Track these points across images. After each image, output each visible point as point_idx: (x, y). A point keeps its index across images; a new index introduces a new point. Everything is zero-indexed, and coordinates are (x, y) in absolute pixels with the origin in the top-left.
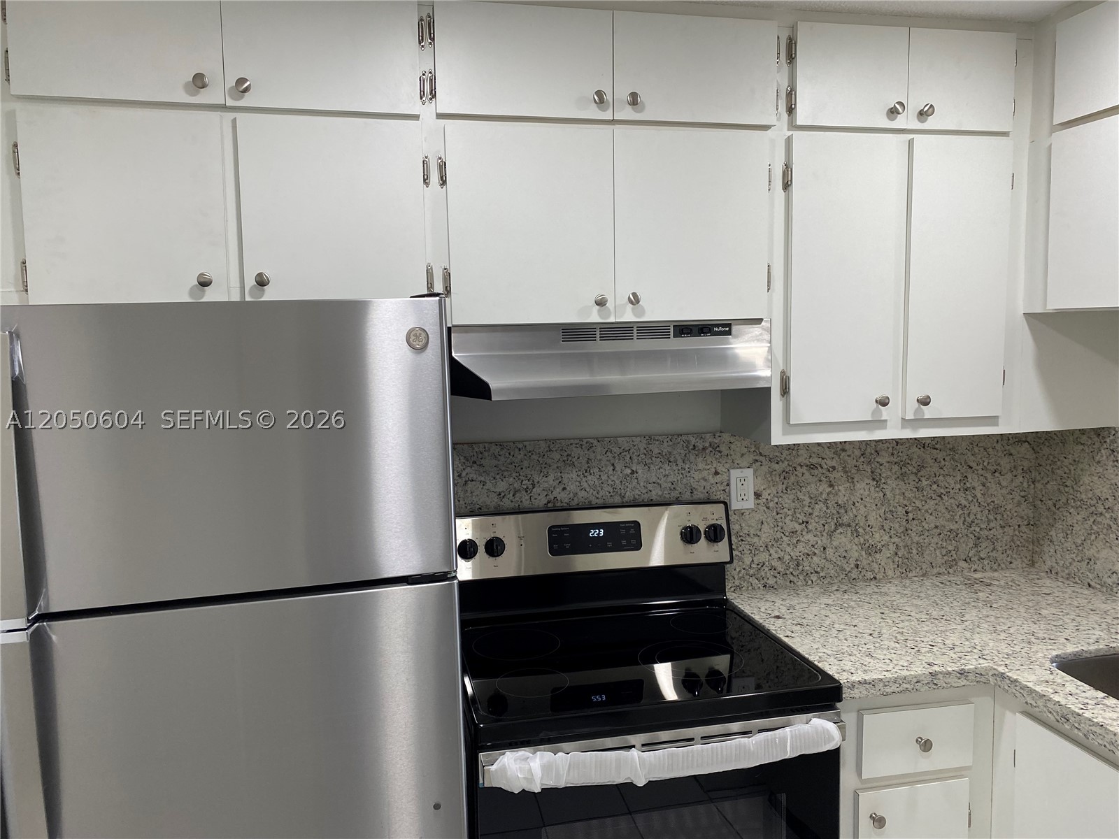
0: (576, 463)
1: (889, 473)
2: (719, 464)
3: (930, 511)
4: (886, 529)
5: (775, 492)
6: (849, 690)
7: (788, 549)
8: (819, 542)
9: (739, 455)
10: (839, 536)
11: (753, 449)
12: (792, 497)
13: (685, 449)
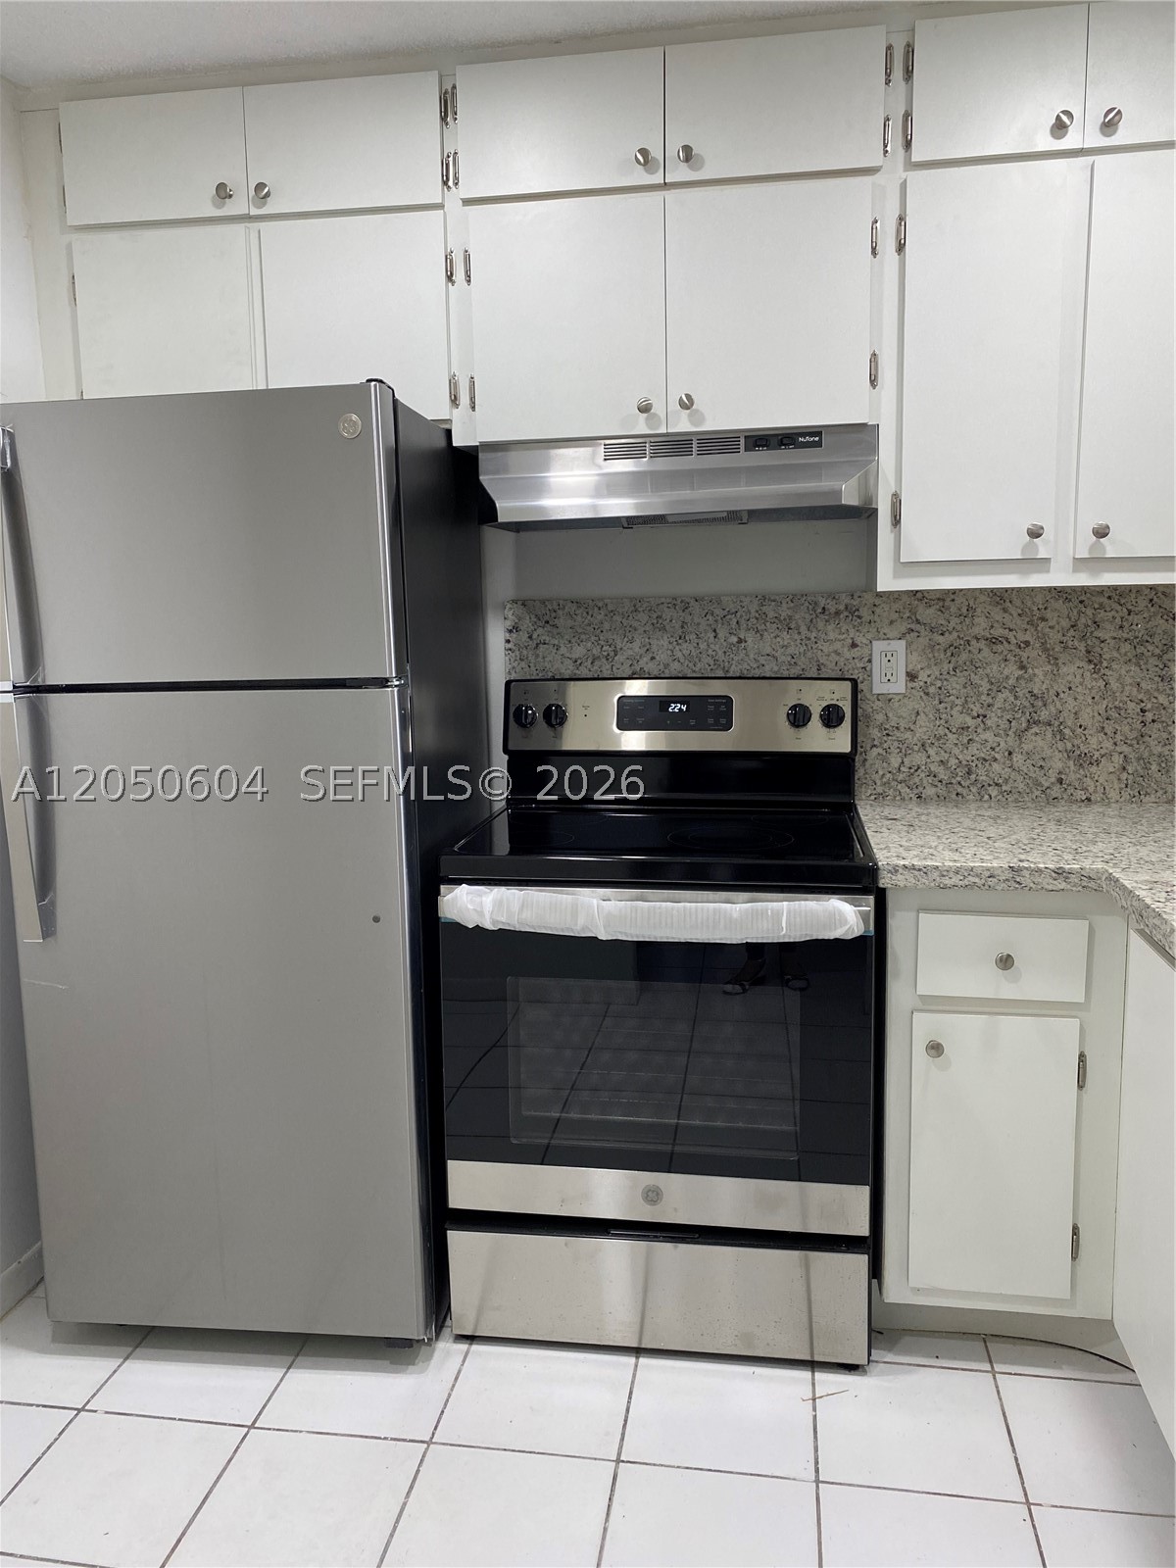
1: (1116, 654)
2: (858, 634)
4: (1109, 733)
5: (938, 673)
6: (889, 875)
7: (956, 751)
8: (1002, 744)
9: (887, 622)
10: (1033, 737)
11: (908, 614)
12: (962, 680)
13: (811, 612)
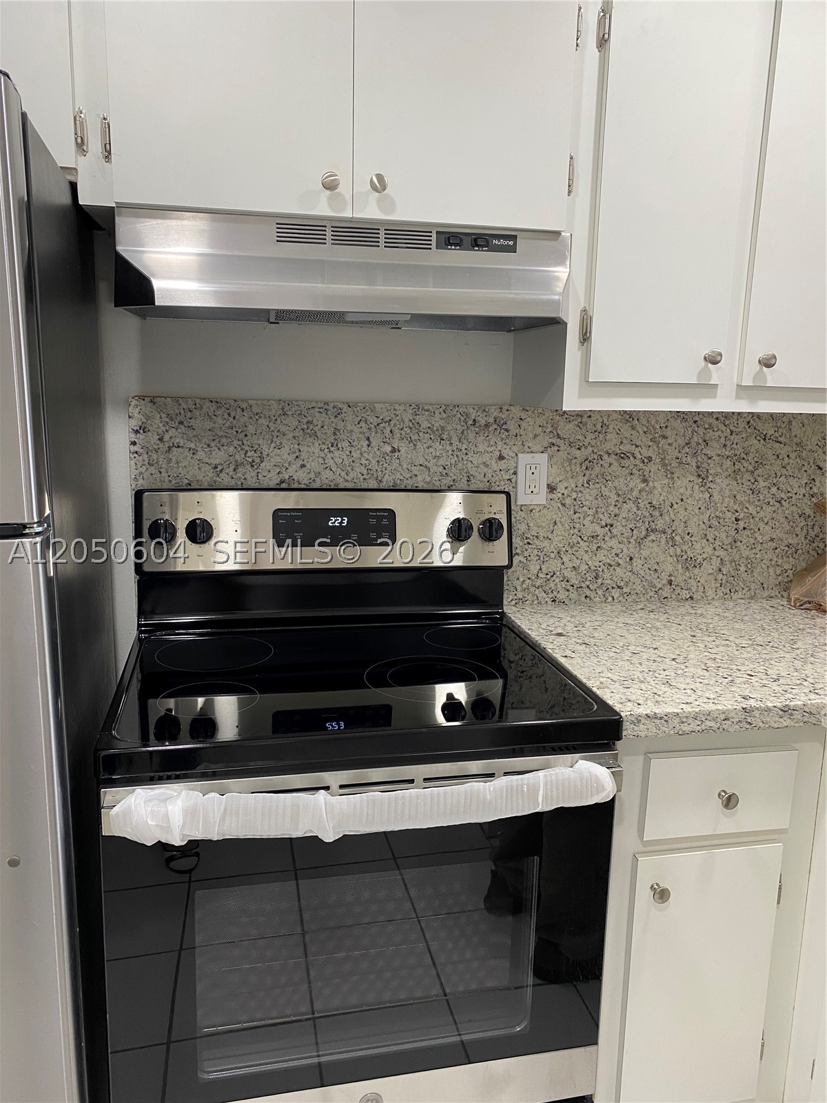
0: (319, 434)
1: (719, 470)
2: (505, 446)
3: (766, 520)
4: (710, 539)
5: (573, 486)
6: (632, 726)
7: (586, 557)
8: (625, 550)
9: (531, 436)
10: (650, 544)
11: (550, 429)
12: (594, 492)
13: (462, 424)
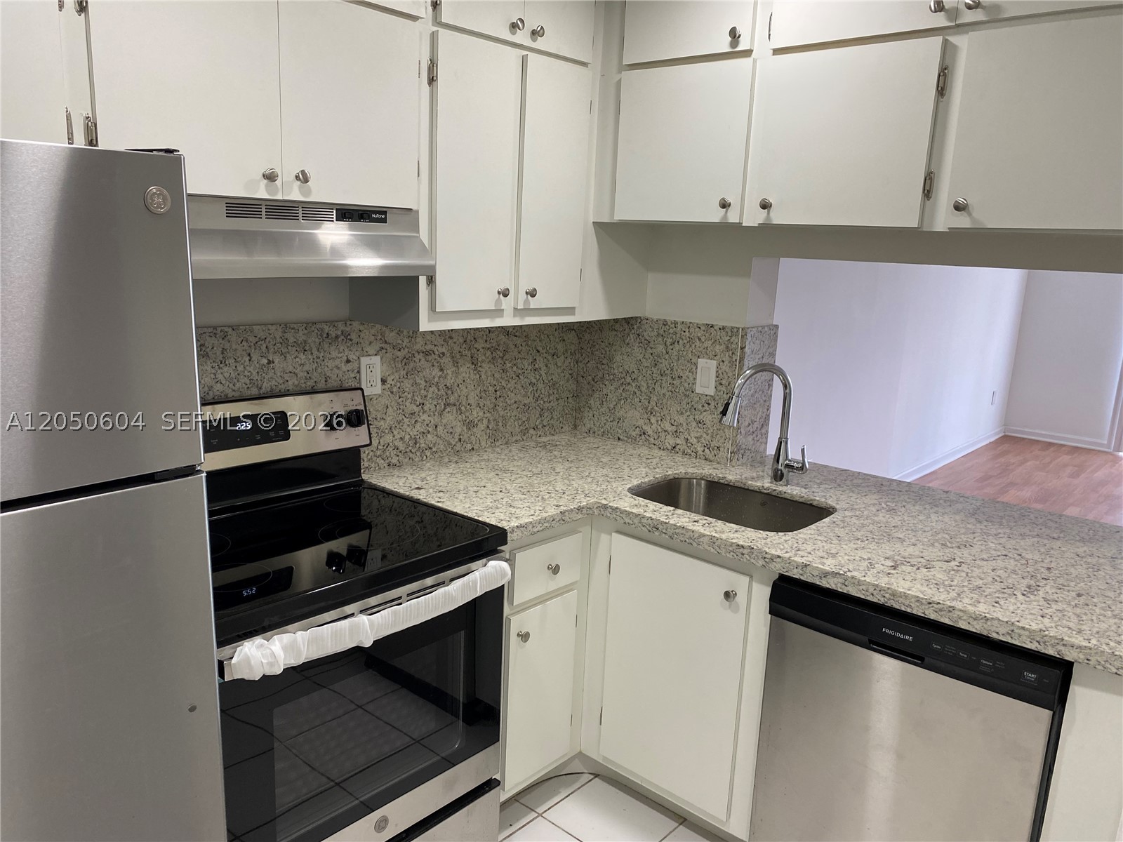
1: (484, 358)
2: (350, 352)
3: (511, 389)
4: (481, 407)
5: (398, 377)
7: (408, 430)
8: (432, 421)
9: (368, 343)
10: (447, 415)
11: (380, 337)
12: (411, 381)
13: (319, 337)
